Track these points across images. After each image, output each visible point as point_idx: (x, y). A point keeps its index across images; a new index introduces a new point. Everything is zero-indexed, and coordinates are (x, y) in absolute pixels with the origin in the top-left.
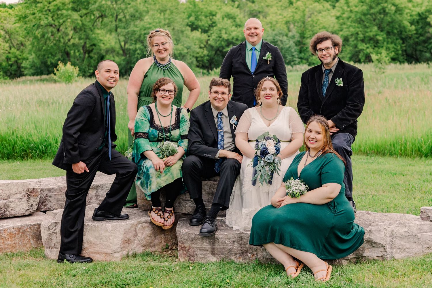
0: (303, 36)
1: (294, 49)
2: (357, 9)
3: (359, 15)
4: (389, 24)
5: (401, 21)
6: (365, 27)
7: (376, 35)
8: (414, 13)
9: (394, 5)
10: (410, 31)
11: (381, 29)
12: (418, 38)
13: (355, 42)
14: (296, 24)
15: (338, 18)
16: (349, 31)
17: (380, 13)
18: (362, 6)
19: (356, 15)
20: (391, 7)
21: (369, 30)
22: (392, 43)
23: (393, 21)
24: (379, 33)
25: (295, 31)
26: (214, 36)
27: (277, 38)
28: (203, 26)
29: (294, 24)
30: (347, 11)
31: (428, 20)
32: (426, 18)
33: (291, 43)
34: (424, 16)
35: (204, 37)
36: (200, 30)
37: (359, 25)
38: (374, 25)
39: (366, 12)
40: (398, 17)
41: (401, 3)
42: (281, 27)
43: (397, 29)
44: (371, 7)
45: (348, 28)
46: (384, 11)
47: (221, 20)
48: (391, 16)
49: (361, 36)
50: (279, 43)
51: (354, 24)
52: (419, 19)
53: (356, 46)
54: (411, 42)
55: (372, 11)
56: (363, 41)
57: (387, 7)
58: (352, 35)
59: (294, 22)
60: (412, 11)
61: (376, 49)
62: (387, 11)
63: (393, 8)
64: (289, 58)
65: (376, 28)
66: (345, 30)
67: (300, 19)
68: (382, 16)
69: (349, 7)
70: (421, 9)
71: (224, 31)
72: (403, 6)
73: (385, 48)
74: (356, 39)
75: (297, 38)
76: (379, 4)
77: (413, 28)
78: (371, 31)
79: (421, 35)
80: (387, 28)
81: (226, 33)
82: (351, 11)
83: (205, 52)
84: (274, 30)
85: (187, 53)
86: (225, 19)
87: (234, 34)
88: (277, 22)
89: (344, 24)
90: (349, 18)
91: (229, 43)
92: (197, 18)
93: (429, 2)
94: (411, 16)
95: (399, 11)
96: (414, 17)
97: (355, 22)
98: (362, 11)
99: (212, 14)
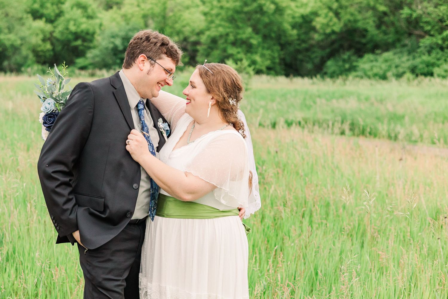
2: (228, 5)
3: (230, 13)
4: (266, 25)
5: (281, 23)
6: (238, 27)
7: (250, 38)
8: (297, 15)
9: (273, 2)
10: (291, 36)
11: (256, 31)
12: (299, 45)
13: (225, 45)
14: (156, 19)
15: (205, 14)
16: (217, 31)
17: (256, 12)
18: (234, 2)
19: (227, 12)
20: (270, 5)
21: (240, 31)
22: (268, 49)
23: (271, 23)
24: (254, 35)
25: (153, 27)
26: (60, 28)
27: (130, 34)
28: (49, 14)
29: (153, 18)
30: (217, 7)
31: (314, 24)
32: (311, 21)
34: (308, 19)
35: (49, 27)
36: (44, 19)
37: (230, 25)
38: (248, 26)
39: (239, 9)
40: (277, 17)
41: (283, 1)
42: (137, 21)
43: (275, 32)
44: (246, 4)
45: (216, 27)
46: (261, 10)
47: (70, 9)
48: (268, 17)
49: (231, 38)
51: (223, 23)
52: (303, 23)
53: (225, 50)
54: (291, 49)
55: (246, 9)
56: (234, 44)
57: (265, 4)
58: (221, 36)
59: (153, 16)
60: (295, 12)
61: (249, 55)
62: (265, 9)
63: (273, 7)
65: (249, 30)
66: (213, 29)
67: (159, 13)
68: (258, 16)
70: (306, 11)
71: (72, 23)
72: (284, 5)
73: (259, 54)
74: (226, 41)
77: (295, 32)
78: (244, 33)
79: (304, 41)
80: (264, 31)
81: (75, 25)
82: (222, 8)
83: (48, 46)
84: (128, 24)
85: (22, 45)
86: (75, 9)
87: (84, 27)
88: (133, 15)
89: (212, 22)
90: (218, 15)
91: (77, 36)
92: (42, 6)
93: (316, 3)
94: (293, 18)
95: (279, 10)
96: (297, 20)
97: (226, 20)
98: (234, 8)
99: (61, 2)
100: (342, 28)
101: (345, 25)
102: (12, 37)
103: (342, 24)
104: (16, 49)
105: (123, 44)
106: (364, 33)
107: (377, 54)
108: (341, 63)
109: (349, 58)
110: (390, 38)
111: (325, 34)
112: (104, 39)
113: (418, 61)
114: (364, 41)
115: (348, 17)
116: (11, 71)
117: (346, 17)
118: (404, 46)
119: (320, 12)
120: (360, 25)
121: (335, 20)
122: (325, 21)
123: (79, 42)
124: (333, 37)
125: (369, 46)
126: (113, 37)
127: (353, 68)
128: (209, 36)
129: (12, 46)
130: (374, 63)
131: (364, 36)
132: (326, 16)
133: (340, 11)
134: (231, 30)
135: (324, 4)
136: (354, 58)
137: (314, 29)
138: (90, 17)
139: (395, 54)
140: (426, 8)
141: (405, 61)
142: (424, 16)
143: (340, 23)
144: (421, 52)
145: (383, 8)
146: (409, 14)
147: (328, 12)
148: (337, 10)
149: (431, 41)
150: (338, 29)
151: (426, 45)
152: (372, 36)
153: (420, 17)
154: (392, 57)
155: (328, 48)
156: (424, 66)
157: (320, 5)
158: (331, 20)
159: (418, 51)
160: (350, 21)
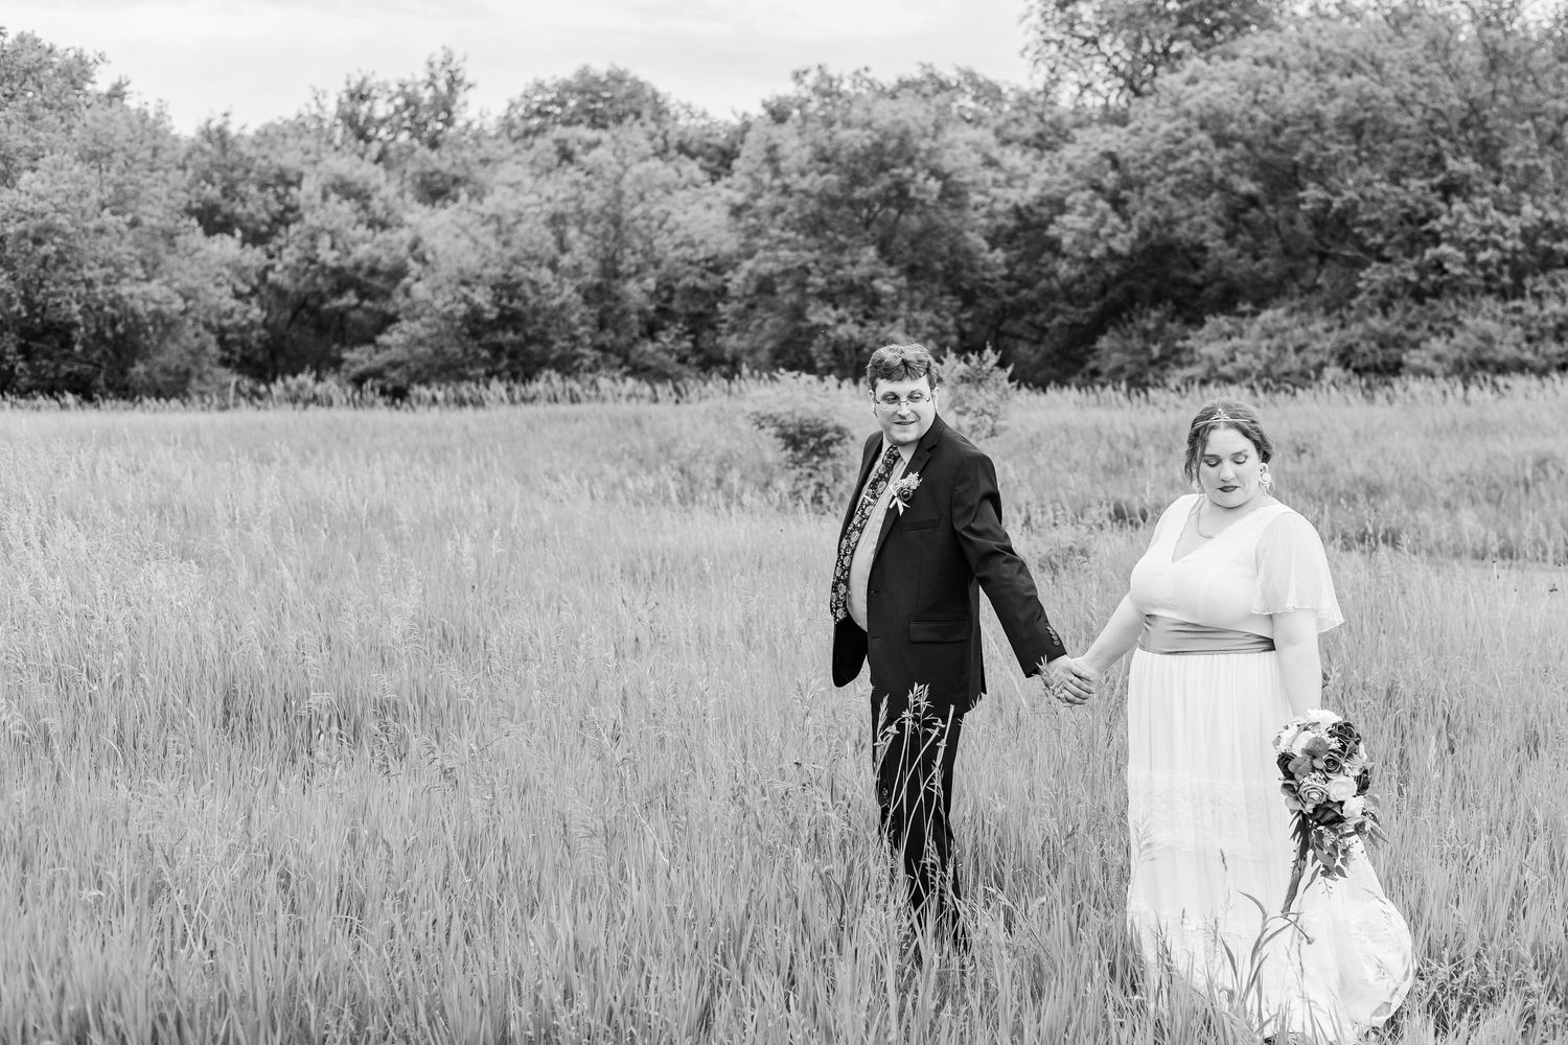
0: (610, 269)
1: (579, 315)
2: (805, 183)
3: (812, 205)
4: (916, 239)
5: (959, 232)
6: (834, 246)
7: (872, 278)
8: (999, 206)
9: (935, 173)
10: (986, 267)
11: (888, 255)
12: (1010, 292)
13: (794, 298)
14: (589, 227)
15: (737, 211)
16: (777, 259)
17: (886, 202)
18: (822, 173)
19: (801, 206)
20: (927, 179)
21: (847, 259)
22: (924, 307)
23: (930, 231)
24: (883, 269)
25: (581, 248)
26: (290, 256)
27: (519, 272)
28: (251, 217)
29: (581, 225)
30: (771, 189)
31: (1053, 231)
32: (1043, 226)
33: (571, 294)
34: (1035, 219)
35: (254, 257)
36: (238, 233)
37: (812, 241)
38: (867, 242)
39: (839, 194)
40: (947, 217)
41: (963, 168)
42: (535, 234)
43: (942, 258)
44: (857, 180)
45: (771, 248)
46: (902, 193)
47: (317, 200)
48: (923, 214)
49: (818, 279)
50: (527, 289)
51: (792, 235)
52: (1017, 229)
53: (798, 313)
54: (990, 305)
55: (859, 193)
56: (827, 297)
57: (911, 180)
58: (786, 273)
59: (583, 219)
60: (995, 200)
61: (873, 325)
62: (912, 192)
63: (934, 185)
64: (560, 345)
65: (871, 253)
66: (760, 255)
67: (602, 211)
69: (777, 173)
70: (1025, 195)
71: (325, 241)
72: (967, 179)
74: (801, 287)
75: (591, 278)
76: (883, 168)
77: (999, 255)
78: (854, 264)
79: (1026, 283)
80: (910, 255)
81: (333, 247)
82: (786, 190)
83: (256, 313)
84: (506, 244)
85: (185, 313)
86: (334, 197)
87: (362, 252)
88: (520, 217)
89: (759, 232)
90: (777, 211)
91: (343, 280)
92: (229, 191)
93: (1053, 171)
94: (990, 215)
95: (951, 195)
96: (1001, 220)
97: (798, 225)
98: (823, 189)
99: (286, 180)
100: (1134, 243)
101: (1144, 235)
102: (155, 288)
103: (1134, 233)
104: (167, 325)
105: (496, 302)
106: (1197, 255)
107: (1242, 315)
108: (1136, 343)
109: (1160, 328)
110: (1270, 266)
111: (1089, 260)
112: (435, 290)
113: (1357, 329)
114: (1196, 278)
115: (1148, 211)
116: (158, 394)
117: (1143, 212)
118: (1314, 288)
119: (1069, 200)
120: (1182, 230)
121: (1114, 219)
122: (1086, 224)
123: (350, 298)
124: (1112, 269)
125: (1213, 291)
126: (465, 283)
127: (1173, 357)
128: (751, 273)
129: (158, 315)
130: (1236, 341)
131: (1196, 266)
132: (1089, 210)
133: (1124, 194)
134: (817, 253)
135: (1078, 176)
136: (1173, 327)
137: (1054, 246)
138: (378, 224)
139: (1291, 313)
140: (1369, 183)
141: (1321, 334)
142: (1361, 206)
143: (1130, 228)
144: (1361, 305)
145: (1246, 186)
146: (1319, 200)
147: (1093, 199)
148: (1116, 192)
149: (1387, 276)
150: (1121, 245)
151: (1374, 286)
152: (1221, 262)
153: (1350, 209)
154: (1285, 323)
155: (1097, 299)
156: (1373, 345)
157: (1066, 176)
158: (1102, 222)
159: (1354, 303)
160: (1154, 221)
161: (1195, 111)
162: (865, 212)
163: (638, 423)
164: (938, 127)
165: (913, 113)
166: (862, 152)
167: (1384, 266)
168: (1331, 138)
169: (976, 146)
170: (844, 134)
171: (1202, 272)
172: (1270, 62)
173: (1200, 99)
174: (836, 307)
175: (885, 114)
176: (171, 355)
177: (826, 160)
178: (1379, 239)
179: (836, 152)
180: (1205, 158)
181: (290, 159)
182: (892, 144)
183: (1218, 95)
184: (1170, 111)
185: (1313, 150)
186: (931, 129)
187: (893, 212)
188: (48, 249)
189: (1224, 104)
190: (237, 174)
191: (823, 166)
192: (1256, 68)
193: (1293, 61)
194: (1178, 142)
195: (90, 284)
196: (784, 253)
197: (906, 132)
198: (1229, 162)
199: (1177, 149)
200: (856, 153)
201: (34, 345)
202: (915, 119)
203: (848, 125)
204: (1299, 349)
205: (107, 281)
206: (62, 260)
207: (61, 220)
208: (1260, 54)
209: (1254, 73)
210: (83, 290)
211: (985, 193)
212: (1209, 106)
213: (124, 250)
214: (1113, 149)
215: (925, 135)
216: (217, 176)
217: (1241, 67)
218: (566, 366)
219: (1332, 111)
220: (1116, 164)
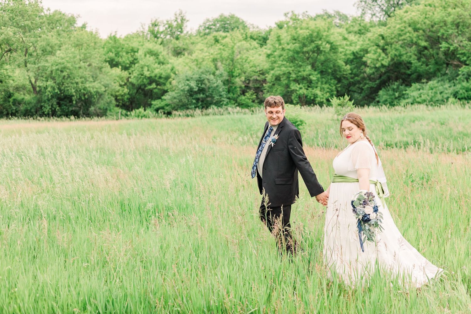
0: (231, 75)
1: (222, 89)
2: (289, 47)
3: (291, 53)
4: (323, 63)
5: (336, 60)
6: (298, 66)
7: (310, 75)
8: (348, 52)
9: (328, 42)
10: (344, 70)
11: (314, 68)
12: (352, 78)
13: (286, 82)
14: (224, 62)
15: (268, 56)
16: (281, 70)
17: (314, 52)
18: (294, 44)
19: (288, 53)
20: (326, 44)
21: (302, 69)
22: (326, 83)
23: (327, 60)
24: (313, 72)
25: (222, 69)
26: (135, 74)
27: (204, 76)
28: (124, 62)
30: (279, 49)
31: (364, 59)
32: (361, 58)
33: (220, 82)
34: (359, 56)
35: (125, 74)
36: (120, 67)
37: (291, 65)
38: (308, 64)
39: (299, 50)
40: (332, 56)
41: (336, 41)
42: (208, 65)
43: (331, 68)
44: (304, 45)
45: (279, 67)
46: (318, 49)
47: (143, 56)
48: (325, 55)
49: (293, 76)
50: (206, 81)
51: (285, 63)
52: (354, 59)
53: (288, 86)
54: (346, 82)
55: (305, 49)
56: (296, 81)
57: (321, 45)
58: (284, 74)
59: (222, 60)
60: (346, 50)
61: (310, 89)
62: (321, 49)
63: (328, 46)
64: (216, 97)
65: (309, 67)
66: (276, 69)
67: (228, 57)
69: (280, 44)
70: (356, 48)
71: (146, 69)
72: (338, 44)
73: (319, 88)
74: (288, 78)
75: (226, 77)
76: (313, 41)
77: (348, 67)
78: (304, 71)
79: (357, 75)
80: (321, 67)
81: (148, 70)
82: (283, 49)
83: (126, 90)
84: (200, 68)
85: (105, 91)
86: (148, 56)
87: (157, 72)
88: (203, 60)
89: (275, 62)
90: (280, 56)
91: (151, 80)
92: (117, 54)
93: (364, 41)
94: (345, 55)
95: (333, 49)
96: (348, 56)
97: (287, 60)
98: (295, 48)
99: (134, 51)
100: (389, 62)
101: (392, 59)
102: (96, 85)
103: (389, 59)
104: (100, 95)
105: (197, 86)
106: (408, 65)
107: (423, 83)
108: (391, 92)
109: (398, 88)
110: (432, 68)
111: (376, 68)
112: (179, 82)
113: (459, 86)
114: (409, 72)
115: (394, 52)
116: (98, 116)
117: (392, 52)
118: (445, 74)
119: (369, 50)
120: (404, 58)
121: (383, 55)
122: (375, 57)
123: (154, 85)
124: (383, 70)
125: (414, 76)
126: (188, 80)
127: (402, 96)
128: (273, 75)
129: (97, 92)
130: (421, 91)
131: (409, 68)
132: (376, 52)
133: (386, 47)
134: (293, 68)
135: (372, 42)
136: (402, 87)
137: (365, 64)
138: (161, 63)
139: (438, 82)
140: (461, 41)
141: (447, 88)
142: (459, 48)
143: (388, 57)
144: (460, 79)
145: (423, 44)
146: (446, 47)
147: (377, 49)
148: (383, 47)
149: (468, 70)
150: (386, 62)
151: (464, 73)
152: (416, 67)
153: (456, 50)
154: (436, 85)
155: (378, 79)
156: (464, 91)
157: (368, 42)
158: (380, 56)
159: (458, 78)
160: (395, 55)
161: (407, 21)
162: (307, 55)
163: (240, 120)
164: (329, 29)
165: (321, 24)
166: (306, 37)
167: (467, 67)
168: (449, 28)
169: (340, 34)
170: (301, 31)
171: (411, 70)
172: (430, 5)
173: (409, 17)
174: (299, 84)
175: (312, 25)
176: (102, 104)
177: (295, 40)
178: (465, 58)
179: (298, 37)
180: (411, 35)
181: (135, 45)
182: (315, 34)
183: (414, 16)
184: (399, 21)
185: (444, 32)
186: (327, 29)
187: (316, 55)
188: (65, 74)
189: (416, 19)
190: (120, 49)
191: (294, 41)
192: (425, 7)
193: (437, 5)
194: (402, 31)
195: (77, 83)
196: (283, 68)
197: (319, 30)
198: (418, 36)
199: (401, 33)
200: (304, 37)
201: (61, 102)
202: (322, 26)
203: (301, 29)
204: (441, 93)
205: (82, 83)
206: (69, 77)
207: (69, 65)
208: (427, 3)
209: (425, 9)
210: (75, 85)
211: (343, 48)
212: (412, 19)
213: (87, 74)
214: (382, 34)
215: (325, 31)
216: (113, 50)
217: (421, 7)
218: (218, 104)
219: (449, 20)
220: (383, 38)
